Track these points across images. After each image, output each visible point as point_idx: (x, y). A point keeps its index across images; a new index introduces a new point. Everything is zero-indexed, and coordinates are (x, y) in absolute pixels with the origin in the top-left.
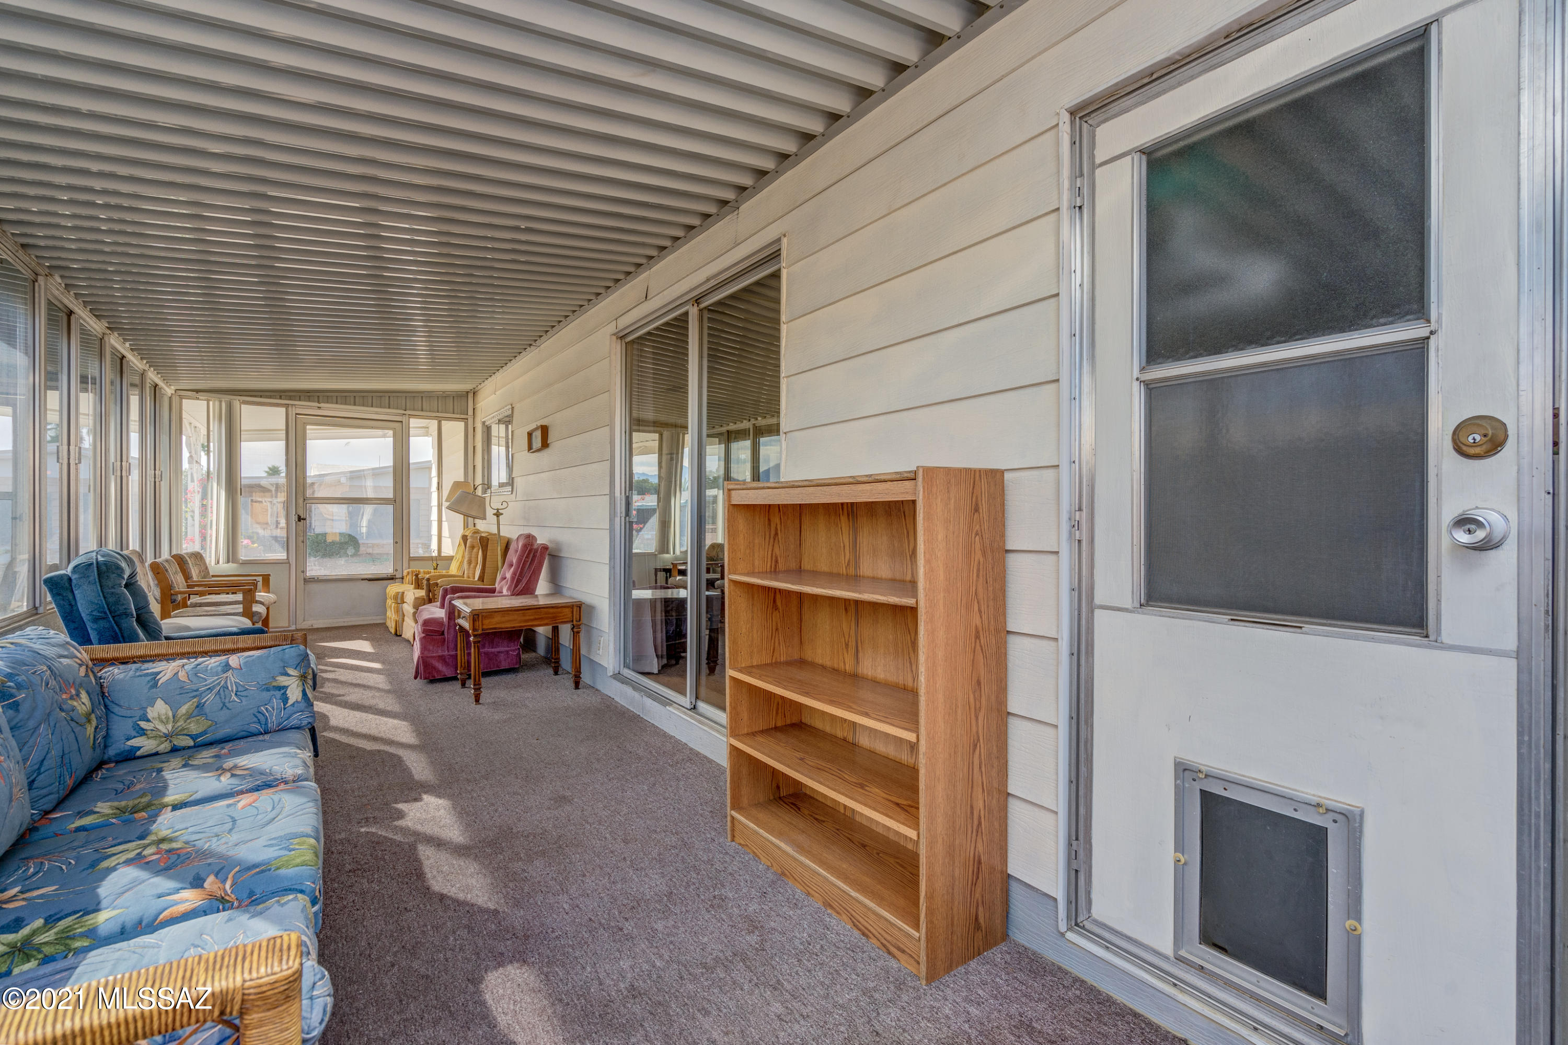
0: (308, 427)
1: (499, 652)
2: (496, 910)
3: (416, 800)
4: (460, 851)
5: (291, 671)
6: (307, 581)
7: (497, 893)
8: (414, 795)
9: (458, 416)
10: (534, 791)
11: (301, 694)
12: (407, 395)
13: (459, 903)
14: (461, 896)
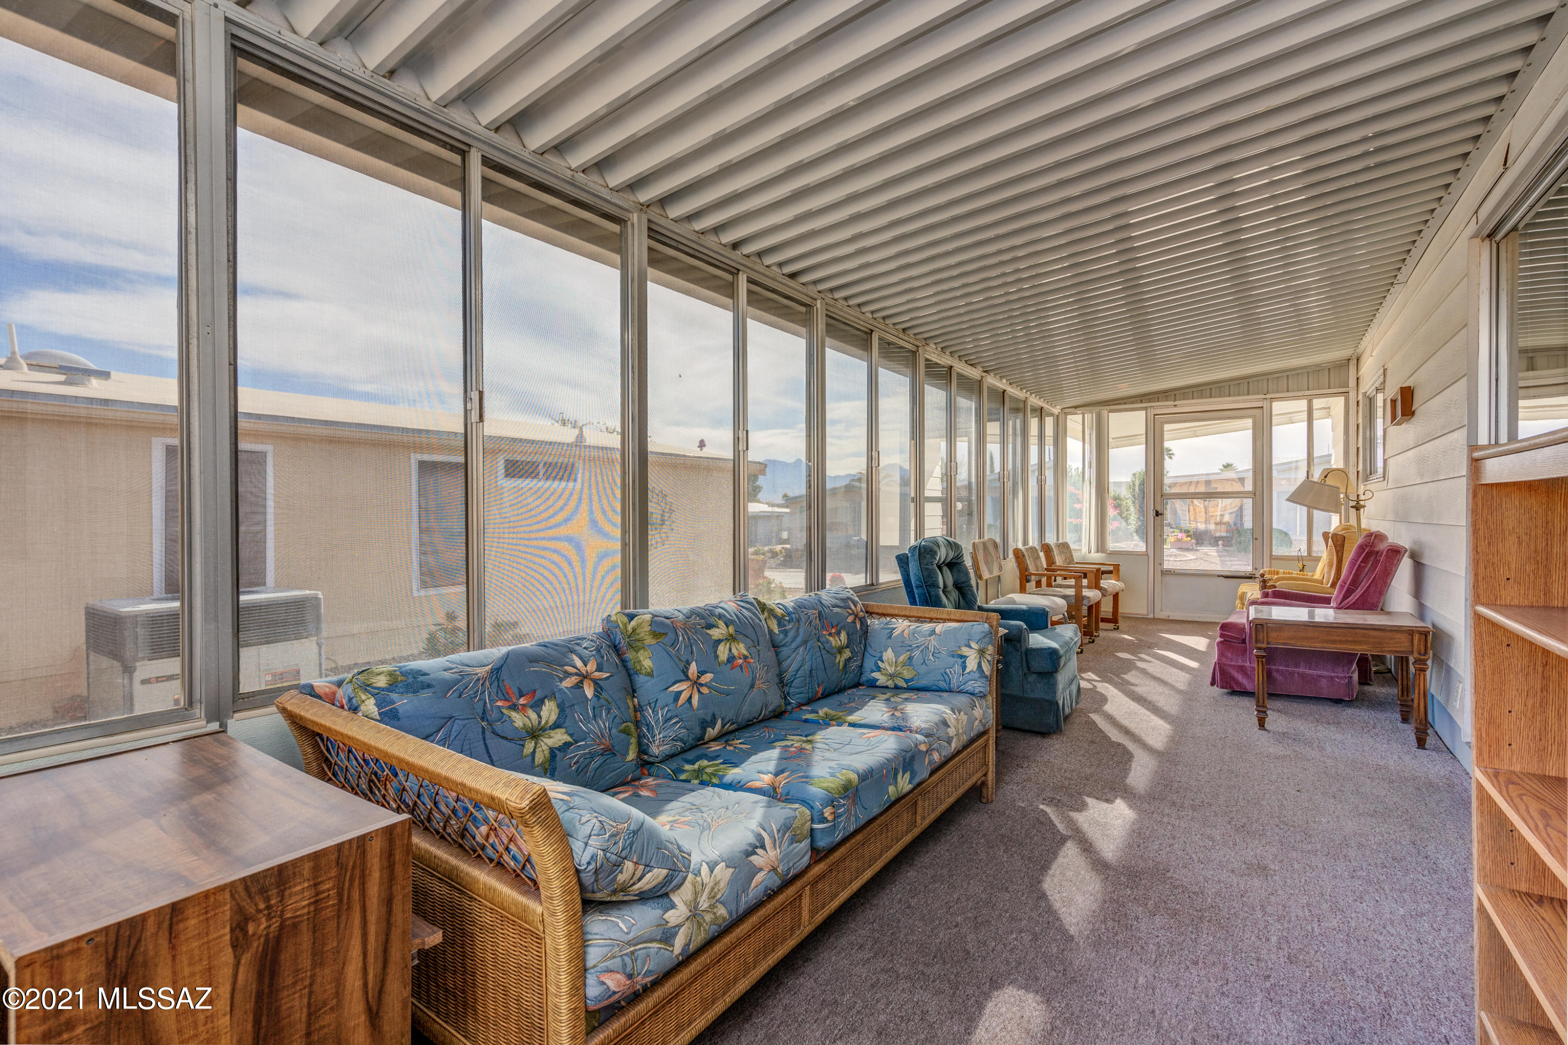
0: (1167, 427)
1: (1320, 676)
2: (1072, 937)
3: (1107, 801)
4: (1100, 865)
5: (973, 645)
6: (1166, 573)
7: (1089, 923)
8: (1109, 796)
9: (1335, 391)
10: (1235, 844)
11: (976, 666)
12: (1288, 373)
13: (1050, 910)
14: (1057, 905)
